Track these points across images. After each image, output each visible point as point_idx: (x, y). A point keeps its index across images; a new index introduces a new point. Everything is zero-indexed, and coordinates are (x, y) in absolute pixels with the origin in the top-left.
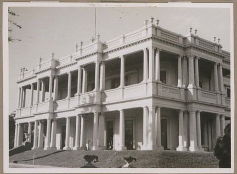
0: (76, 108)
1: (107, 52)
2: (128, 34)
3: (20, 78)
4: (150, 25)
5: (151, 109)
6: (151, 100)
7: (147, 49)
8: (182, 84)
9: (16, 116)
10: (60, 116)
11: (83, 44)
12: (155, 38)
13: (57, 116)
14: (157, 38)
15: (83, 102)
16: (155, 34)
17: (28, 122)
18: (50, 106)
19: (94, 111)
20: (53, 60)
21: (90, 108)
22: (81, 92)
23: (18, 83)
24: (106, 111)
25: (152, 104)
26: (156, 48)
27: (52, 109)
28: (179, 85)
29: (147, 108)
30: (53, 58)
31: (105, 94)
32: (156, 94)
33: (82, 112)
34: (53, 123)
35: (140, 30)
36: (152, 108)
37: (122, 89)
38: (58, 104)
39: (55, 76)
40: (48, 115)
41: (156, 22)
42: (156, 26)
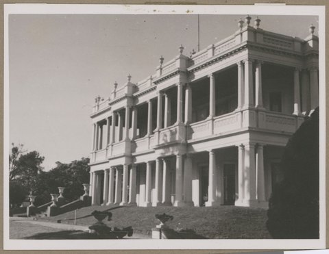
0: (156, 149)
1: (192, 70)
2: (219, 43)
3: (95, 111)
4: (245, 28)
5: (247, 148)
6: (247, 135)
7: (241, 62)
8: (301, 110)
9: (91, 161)
10: (139, 160)
11: (164, 61)
12: (252, 46)
13: (136, 160)
14: (256, 45)
15: (164, 140)
16: (252, 40)
17: (104, 169)
18: (126, 147)
19: (176, 153)
20: (129, 85)
21: (171, 149)
22: (163, 127)
23: (93, 117)
24: (192, 152)
25: (248, 141)
26: (256, 60)
27: (129, 150)
28: (296, 112)
29: (243, 146)
30: (129, 83)
31: (191, 129)
32: (255, 126)
33: (162, 154)
34: (131, 171)
35: (233, 36)
36: (249, 146)
37: (211, 121)
38: (138, 145)
39: (132, 107)
40: (124, 159)
41: (256, 23)
42: (256, 27)
